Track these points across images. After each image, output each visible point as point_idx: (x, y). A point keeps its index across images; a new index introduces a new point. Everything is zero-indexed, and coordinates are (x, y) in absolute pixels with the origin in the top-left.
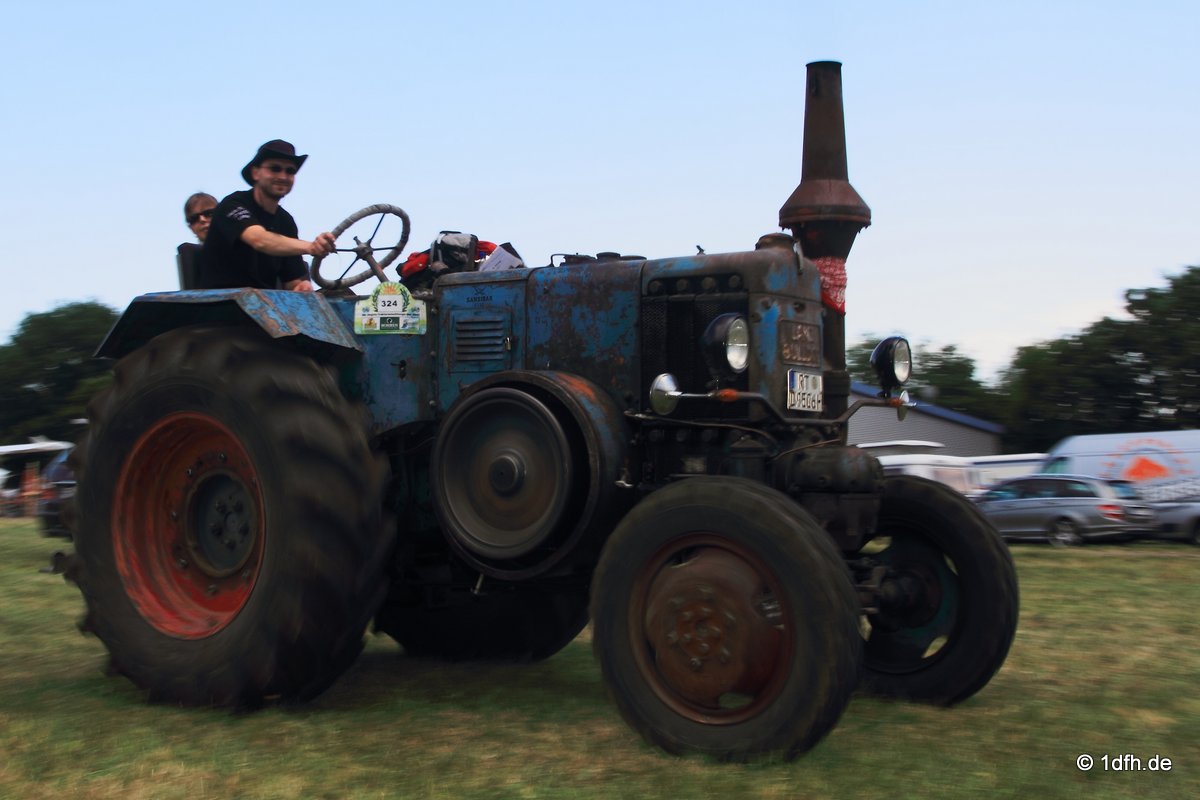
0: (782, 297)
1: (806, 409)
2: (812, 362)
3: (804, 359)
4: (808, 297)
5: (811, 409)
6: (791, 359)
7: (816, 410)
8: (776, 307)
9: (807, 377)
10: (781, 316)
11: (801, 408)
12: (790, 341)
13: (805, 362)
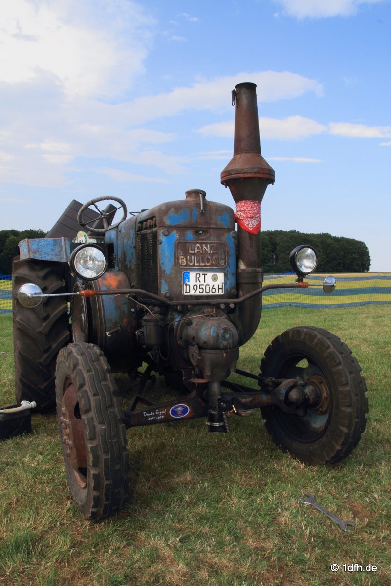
0: (181, 229)
1: (204, 294)
2: (212, 265)
3: (203, 264)
4: (214, 226)
5: (211, 293)
6: (186, 266)
7: (217, 293)
8: (175, 235)
9: (205, 275)
10: (180, 239)
11: (198, 293)
12: (186, 254)
13: (205, 266)
